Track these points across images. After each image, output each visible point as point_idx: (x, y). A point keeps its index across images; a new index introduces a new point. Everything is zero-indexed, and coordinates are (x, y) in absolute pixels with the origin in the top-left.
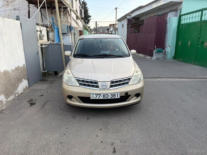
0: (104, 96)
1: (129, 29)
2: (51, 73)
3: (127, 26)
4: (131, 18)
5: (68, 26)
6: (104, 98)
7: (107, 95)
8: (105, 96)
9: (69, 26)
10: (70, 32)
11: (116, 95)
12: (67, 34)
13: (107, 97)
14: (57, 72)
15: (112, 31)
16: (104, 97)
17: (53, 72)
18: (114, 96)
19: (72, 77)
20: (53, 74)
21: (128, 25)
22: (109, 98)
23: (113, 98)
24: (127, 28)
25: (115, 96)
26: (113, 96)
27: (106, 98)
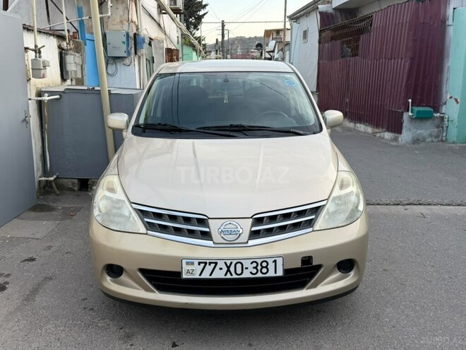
0: (228, 268)
1: (326, 45)
2: (68, 183)
3: (320, 35)
4: (330, 10)
5: (128, 34)
6: (229, 276)
7: (239, 266)
8: (232, 269)
9: (131, 35)
10: (136, 53)
11: (271, 267)
12: (127, 61)
13: (239, 271)
14: (87, 180)
15: (273, 51)
16: (228, 270)
17: (76, 181)
18: (262, 267)
19: (123, 201)
20: (76, 188)
21: (320, 32)
22: (246, 275)
23: (259, 275)
24: (320, 42)
25: (266, 267)
26: (259, 268)
27: (235, 276)
